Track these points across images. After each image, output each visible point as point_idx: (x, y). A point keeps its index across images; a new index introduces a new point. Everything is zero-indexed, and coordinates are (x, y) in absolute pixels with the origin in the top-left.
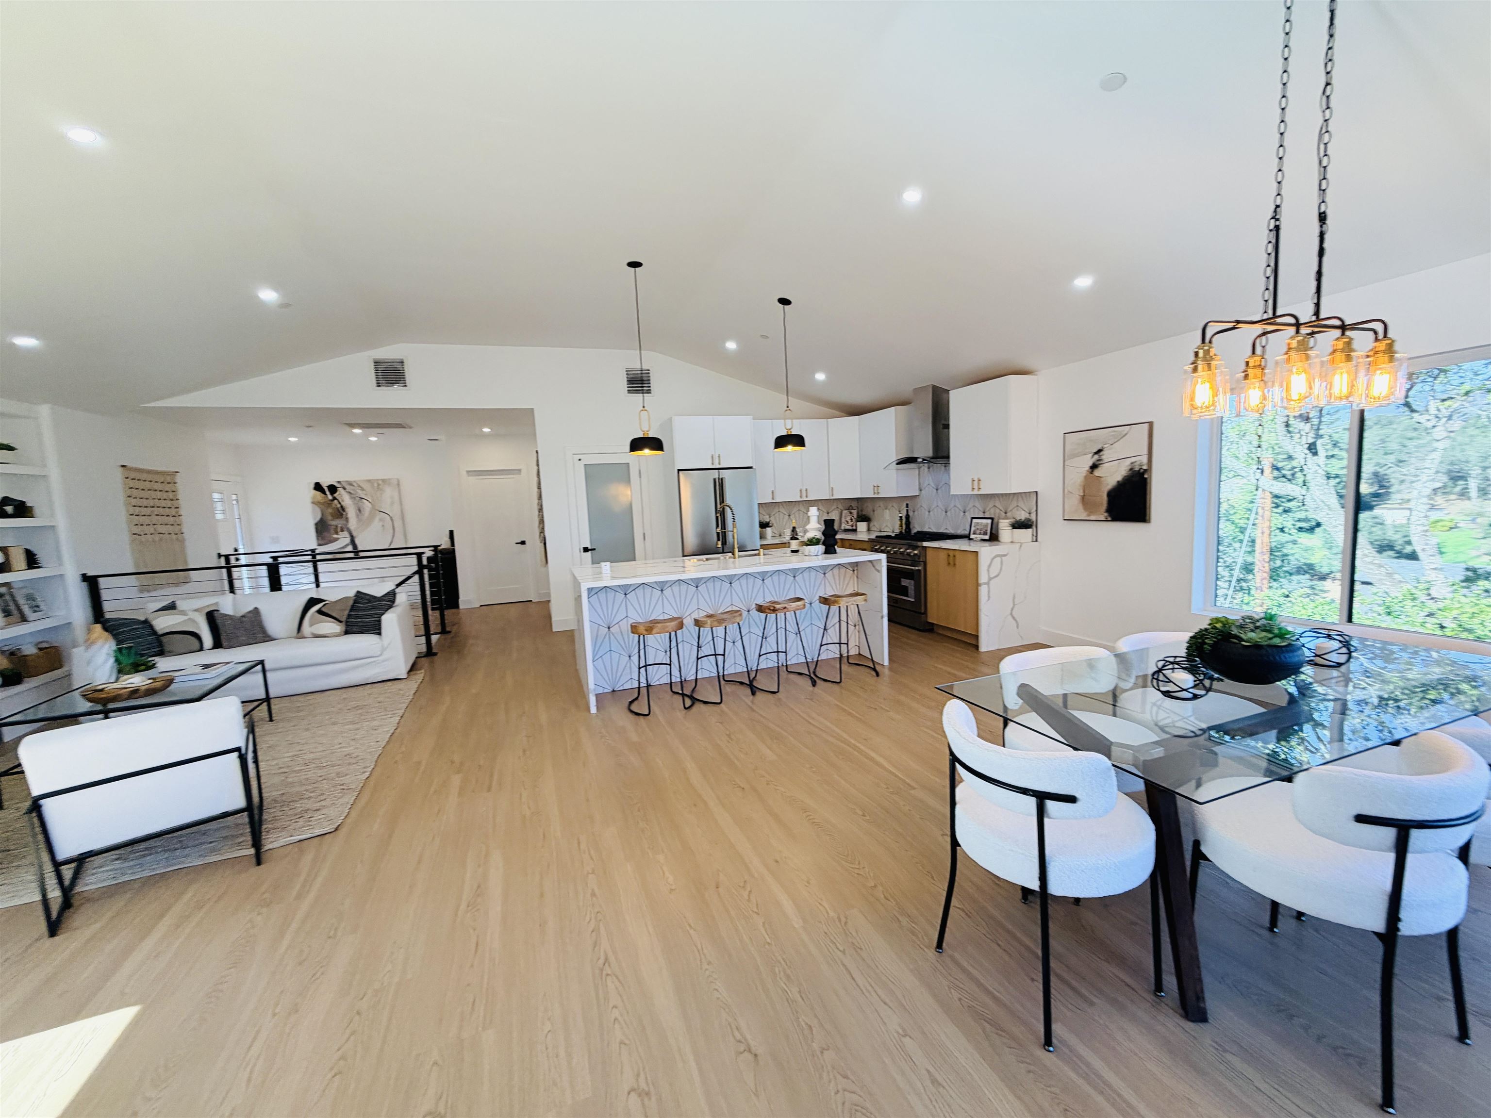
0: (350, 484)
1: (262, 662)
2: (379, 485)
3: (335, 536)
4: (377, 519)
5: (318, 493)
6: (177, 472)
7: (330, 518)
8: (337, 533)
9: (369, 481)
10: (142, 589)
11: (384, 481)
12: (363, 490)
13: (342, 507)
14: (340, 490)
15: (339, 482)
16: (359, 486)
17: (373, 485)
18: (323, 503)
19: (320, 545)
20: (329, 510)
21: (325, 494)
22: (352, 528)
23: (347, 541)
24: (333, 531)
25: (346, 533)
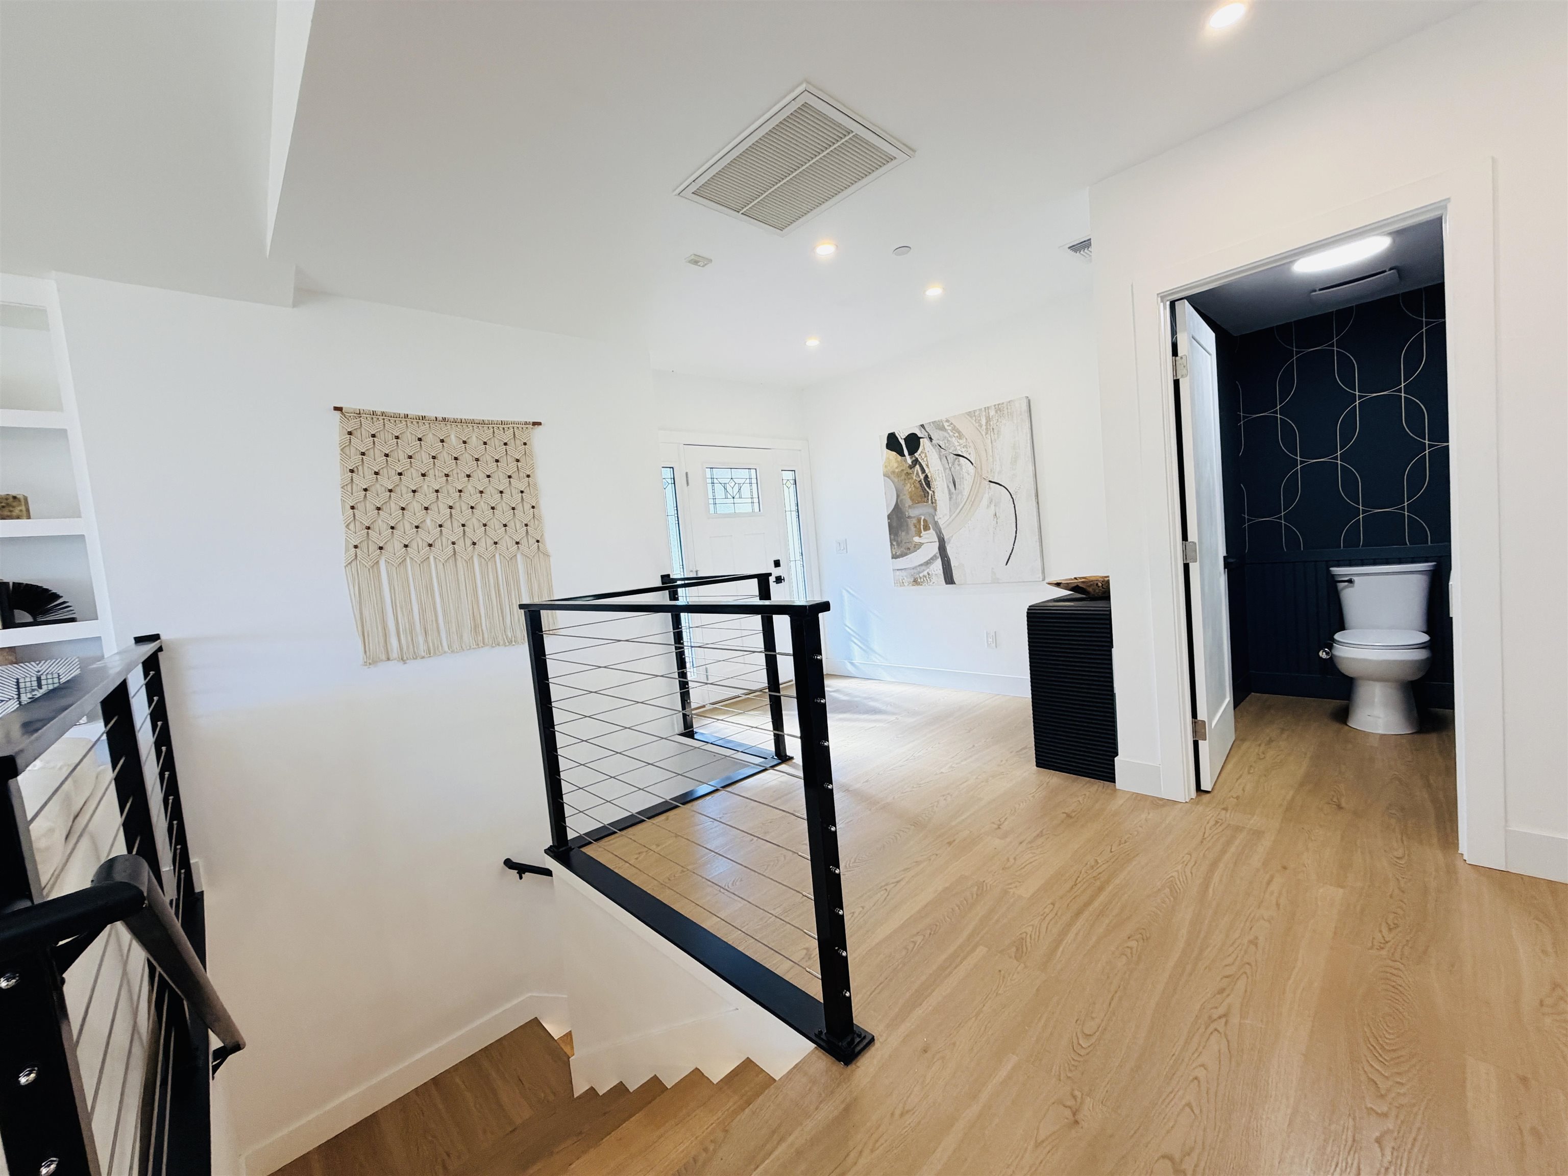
0: (940, 426)
2: (988, 420)
3: (916, 539)
4: (985, 502)
5: (893, 454)
6: (539, 424)
7: (908, 502)
8: (919, 533)
9: (969, 414)
11: (999, 408)
12: (961, 436)
13: (926, 477)
14: (924, 442)
15: (922, 426)
16: (955, 429)
17: (979, 422)
18: (898, 475)
19: (895, 557)
20: (909, 487)
21: (902, 455)
22: (941, 523)
23: (934, 549)
24: (913, 529)
25: (932, 531)
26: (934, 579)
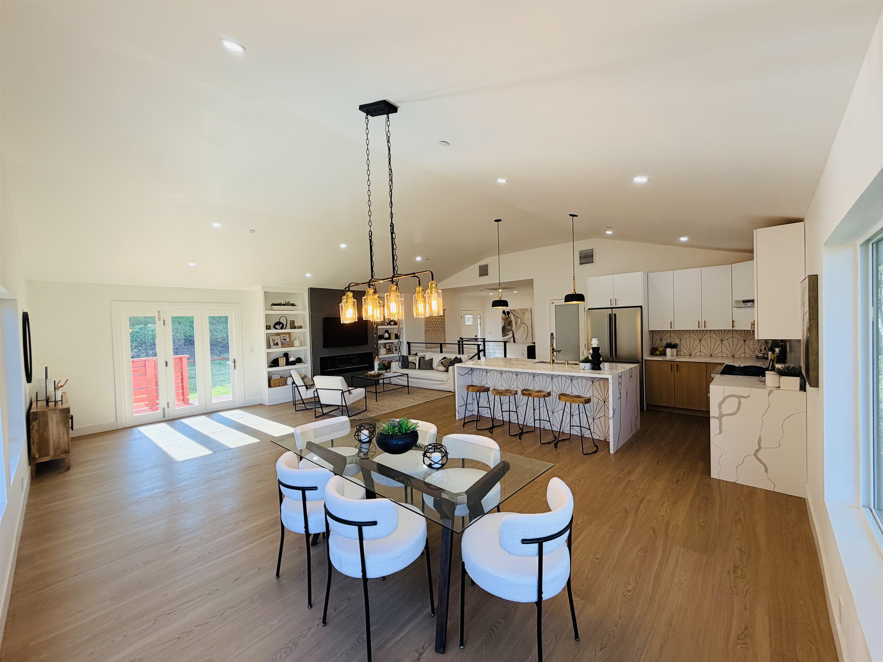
0: (514, 311)
1: (407, 375)
2: (524, 311)
3: (508, 333)
4: (522, 327)
5: (504, 315)
7: (506, 325)
8: (508, 332)
9: (520, 309)
10: (427, 348)
11: (526, 309)
12: (518, 313)
13: (511, 320)
14: (511, 313)
15: (510, 310)
16: (517, 312)
17: (522, 311)
18: (505, 319)
19: (503, 336)
20: (507, 322)
21: (506, 315)
22: (514, 330)
23: (511, 335)
24: (507, 331)
25: (511, 332)
26: (511, 342)
